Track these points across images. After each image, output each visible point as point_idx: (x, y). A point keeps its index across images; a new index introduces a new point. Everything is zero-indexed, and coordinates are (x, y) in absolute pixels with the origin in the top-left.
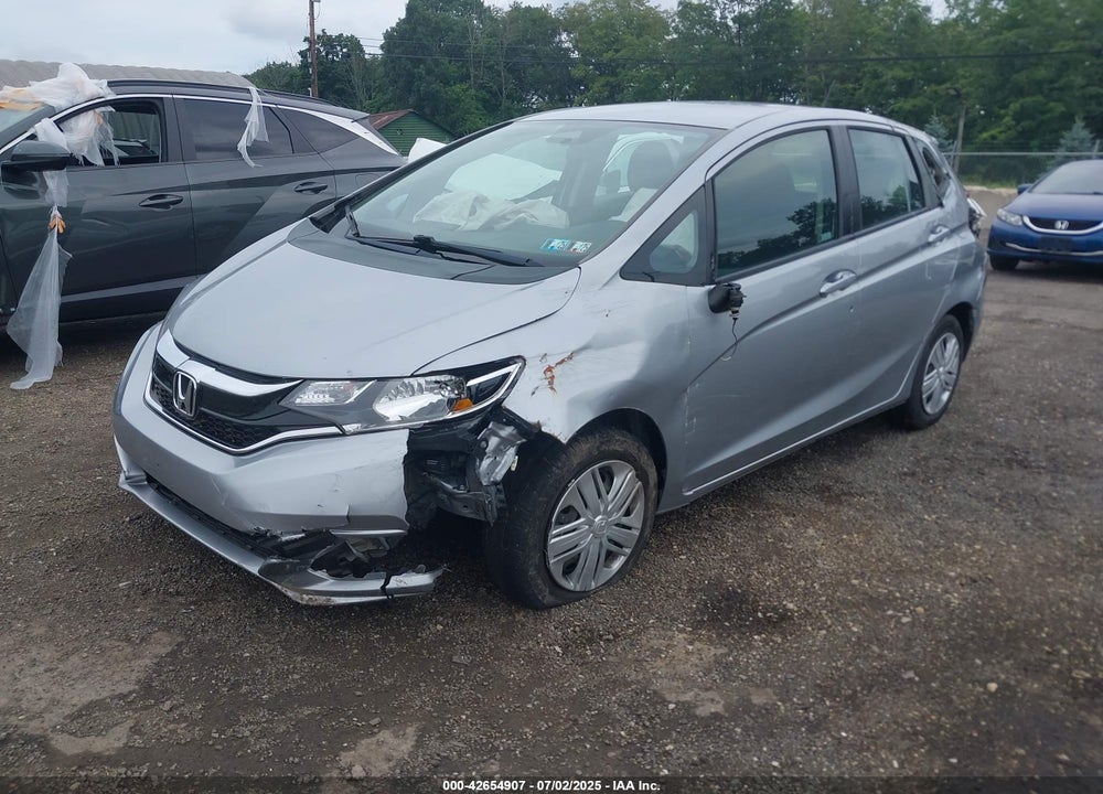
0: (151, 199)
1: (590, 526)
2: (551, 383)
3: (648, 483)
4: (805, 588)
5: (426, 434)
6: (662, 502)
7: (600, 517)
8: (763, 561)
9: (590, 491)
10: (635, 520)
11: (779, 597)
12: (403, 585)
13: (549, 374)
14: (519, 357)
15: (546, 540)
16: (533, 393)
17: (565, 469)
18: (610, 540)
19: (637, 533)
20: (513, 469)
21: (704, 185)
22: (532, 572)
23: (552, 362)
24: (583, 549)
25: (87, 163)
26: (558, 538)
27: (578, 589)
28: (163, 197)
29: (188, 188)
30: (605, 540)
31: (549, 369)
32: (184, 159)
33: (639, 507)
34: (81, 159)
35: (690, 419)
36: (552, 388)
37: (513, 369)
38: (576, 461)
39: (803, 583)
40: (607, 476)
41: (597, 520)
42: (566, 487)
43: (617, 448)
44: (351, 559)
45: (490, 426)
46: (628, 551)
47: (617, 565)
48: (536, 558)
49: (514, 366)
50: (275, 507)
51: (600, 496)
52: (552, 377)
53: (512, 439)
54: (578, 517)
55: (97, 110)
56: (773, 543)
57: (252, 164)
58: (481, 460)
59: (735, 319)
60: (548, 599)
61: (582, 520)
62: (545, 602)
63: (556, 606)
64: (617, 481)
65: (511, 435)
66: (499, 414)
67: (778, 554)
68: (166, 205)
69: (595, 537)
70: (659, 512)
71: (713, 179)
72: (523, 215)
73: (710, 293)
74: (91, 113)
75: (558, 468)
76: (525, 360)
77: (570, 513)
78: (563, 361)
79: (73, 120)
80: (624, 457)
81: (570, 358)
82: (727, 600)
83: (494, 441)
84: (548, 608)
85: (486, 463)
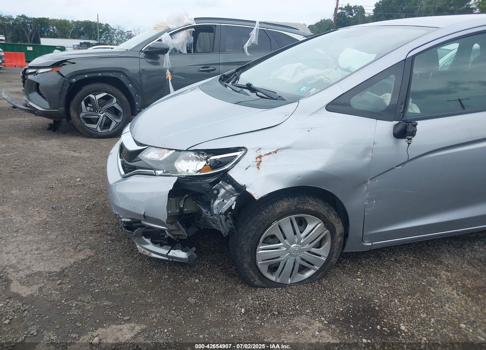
0: (203, 68)
1: (288, 249)
2: (258, 165)
3: (335, 232)
4: (424, 320)
5: (187, 181)
6: (347, 245)
7: (295, 245)
8: (409, 294)
9: (288, 229)
10: (324, 252)
11: (400, 320)
12: (175, 255)
13: (259, 160)
14: (243, 148)
15: (256, 251)
16: (247, 169)
17: (270, 214)
18: (303, 259)
19: (324, 259)
20: (233, 208)
21: (405, 60)
22: (246, 266)
23: (263, 153)
24: (281, 260)
25: (180, 52)
26: (263, 251)
27: (278, 281)
28: (208, 67)
29: (219, 64)
30: (298, 259)
31: (260, 157)
32: (220, 52)
33: (327, 245)
34: (178, 50)
35: (370, 200)
36: (258, 168)
37: (239, 154)
38: (278, 211)
39: (425, 315)
40: (302, 223)
41: (292, 246)
42: (271, 224)
43: (310, 208)
44: (166, 237)
45: (220, 183)
46: (317, 268)
47: (308, 274)
48: (248, 259)
49: (241, 152)
50: (122, 204)
51: (295, 233)
52: (260, 162)
53: (232, 192)
54: (280, 242)
55: (188, 30)
56: (424, 285)
57: (248, 54)
58: (215, 200)
59: (409, 144)
60: (258, 282)
61: (281, 244)
62: (255, 283)
63: (262, 287)
64: (309, 227)
65: (231, 189)
66: (225, 177)
67: (422, 293)
68: (209, 71)
69: (291, 255)
70: (344, 251)
71: (414, 56)
72: (322, 77)
73: (396, 126)
74: (185, 31)
75: (266, 212)
76: (247, 150)
77: (272, 239)
78: (270, 153)
79: (177, 34)
80: (316, 214)
81: (275, 152)
82: (364, 312)
83: (222, 191)
84: (257, 287)
85: (217, 202)
